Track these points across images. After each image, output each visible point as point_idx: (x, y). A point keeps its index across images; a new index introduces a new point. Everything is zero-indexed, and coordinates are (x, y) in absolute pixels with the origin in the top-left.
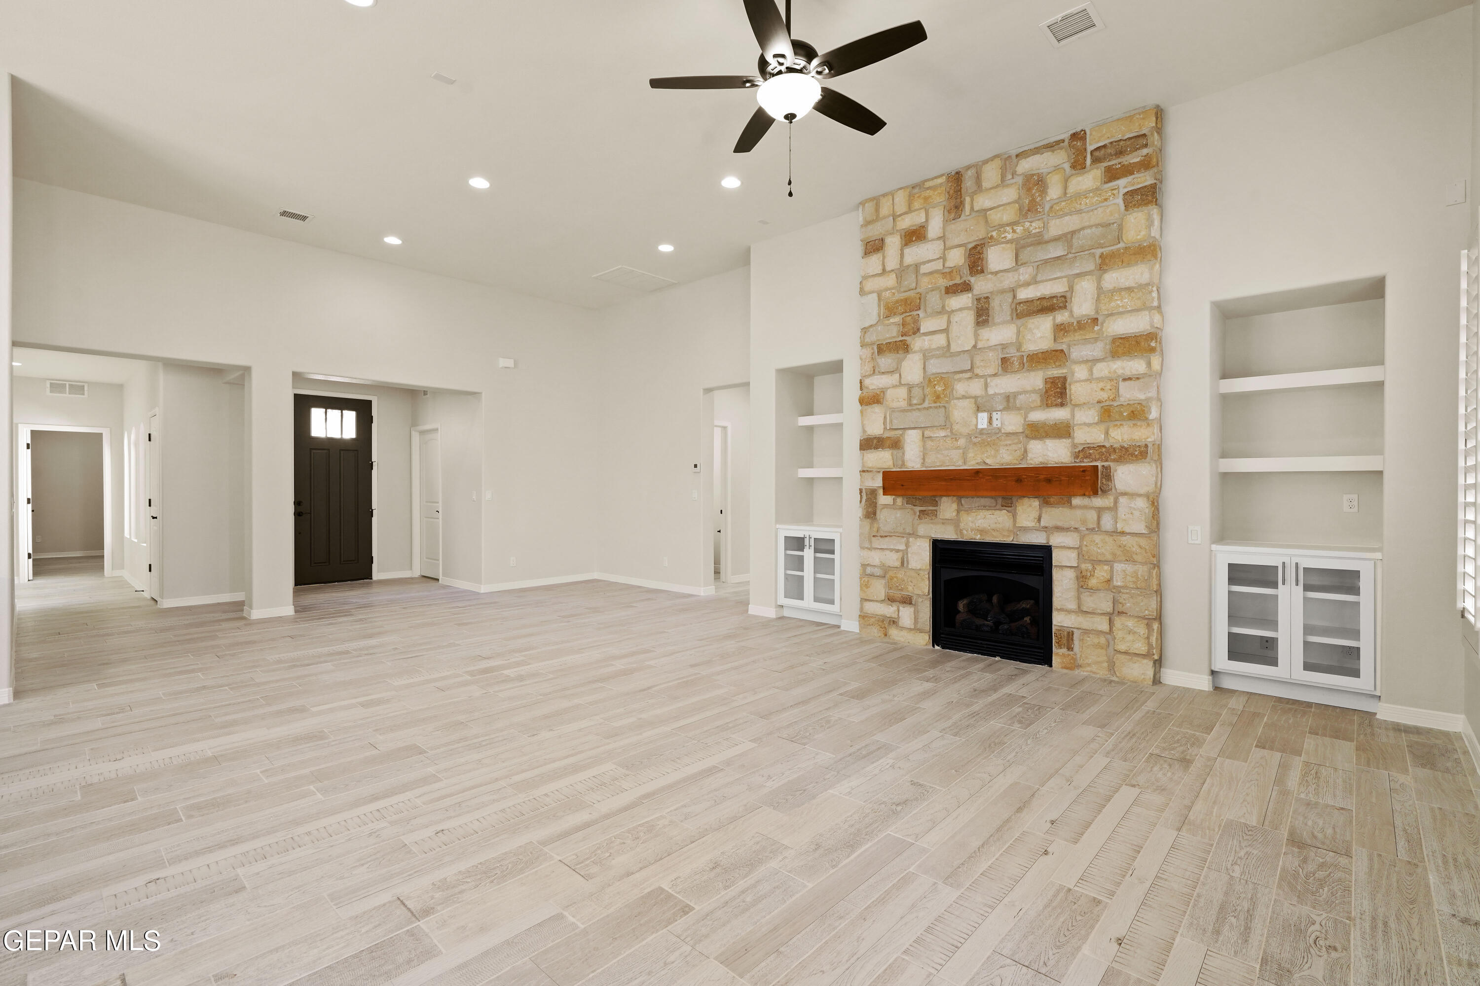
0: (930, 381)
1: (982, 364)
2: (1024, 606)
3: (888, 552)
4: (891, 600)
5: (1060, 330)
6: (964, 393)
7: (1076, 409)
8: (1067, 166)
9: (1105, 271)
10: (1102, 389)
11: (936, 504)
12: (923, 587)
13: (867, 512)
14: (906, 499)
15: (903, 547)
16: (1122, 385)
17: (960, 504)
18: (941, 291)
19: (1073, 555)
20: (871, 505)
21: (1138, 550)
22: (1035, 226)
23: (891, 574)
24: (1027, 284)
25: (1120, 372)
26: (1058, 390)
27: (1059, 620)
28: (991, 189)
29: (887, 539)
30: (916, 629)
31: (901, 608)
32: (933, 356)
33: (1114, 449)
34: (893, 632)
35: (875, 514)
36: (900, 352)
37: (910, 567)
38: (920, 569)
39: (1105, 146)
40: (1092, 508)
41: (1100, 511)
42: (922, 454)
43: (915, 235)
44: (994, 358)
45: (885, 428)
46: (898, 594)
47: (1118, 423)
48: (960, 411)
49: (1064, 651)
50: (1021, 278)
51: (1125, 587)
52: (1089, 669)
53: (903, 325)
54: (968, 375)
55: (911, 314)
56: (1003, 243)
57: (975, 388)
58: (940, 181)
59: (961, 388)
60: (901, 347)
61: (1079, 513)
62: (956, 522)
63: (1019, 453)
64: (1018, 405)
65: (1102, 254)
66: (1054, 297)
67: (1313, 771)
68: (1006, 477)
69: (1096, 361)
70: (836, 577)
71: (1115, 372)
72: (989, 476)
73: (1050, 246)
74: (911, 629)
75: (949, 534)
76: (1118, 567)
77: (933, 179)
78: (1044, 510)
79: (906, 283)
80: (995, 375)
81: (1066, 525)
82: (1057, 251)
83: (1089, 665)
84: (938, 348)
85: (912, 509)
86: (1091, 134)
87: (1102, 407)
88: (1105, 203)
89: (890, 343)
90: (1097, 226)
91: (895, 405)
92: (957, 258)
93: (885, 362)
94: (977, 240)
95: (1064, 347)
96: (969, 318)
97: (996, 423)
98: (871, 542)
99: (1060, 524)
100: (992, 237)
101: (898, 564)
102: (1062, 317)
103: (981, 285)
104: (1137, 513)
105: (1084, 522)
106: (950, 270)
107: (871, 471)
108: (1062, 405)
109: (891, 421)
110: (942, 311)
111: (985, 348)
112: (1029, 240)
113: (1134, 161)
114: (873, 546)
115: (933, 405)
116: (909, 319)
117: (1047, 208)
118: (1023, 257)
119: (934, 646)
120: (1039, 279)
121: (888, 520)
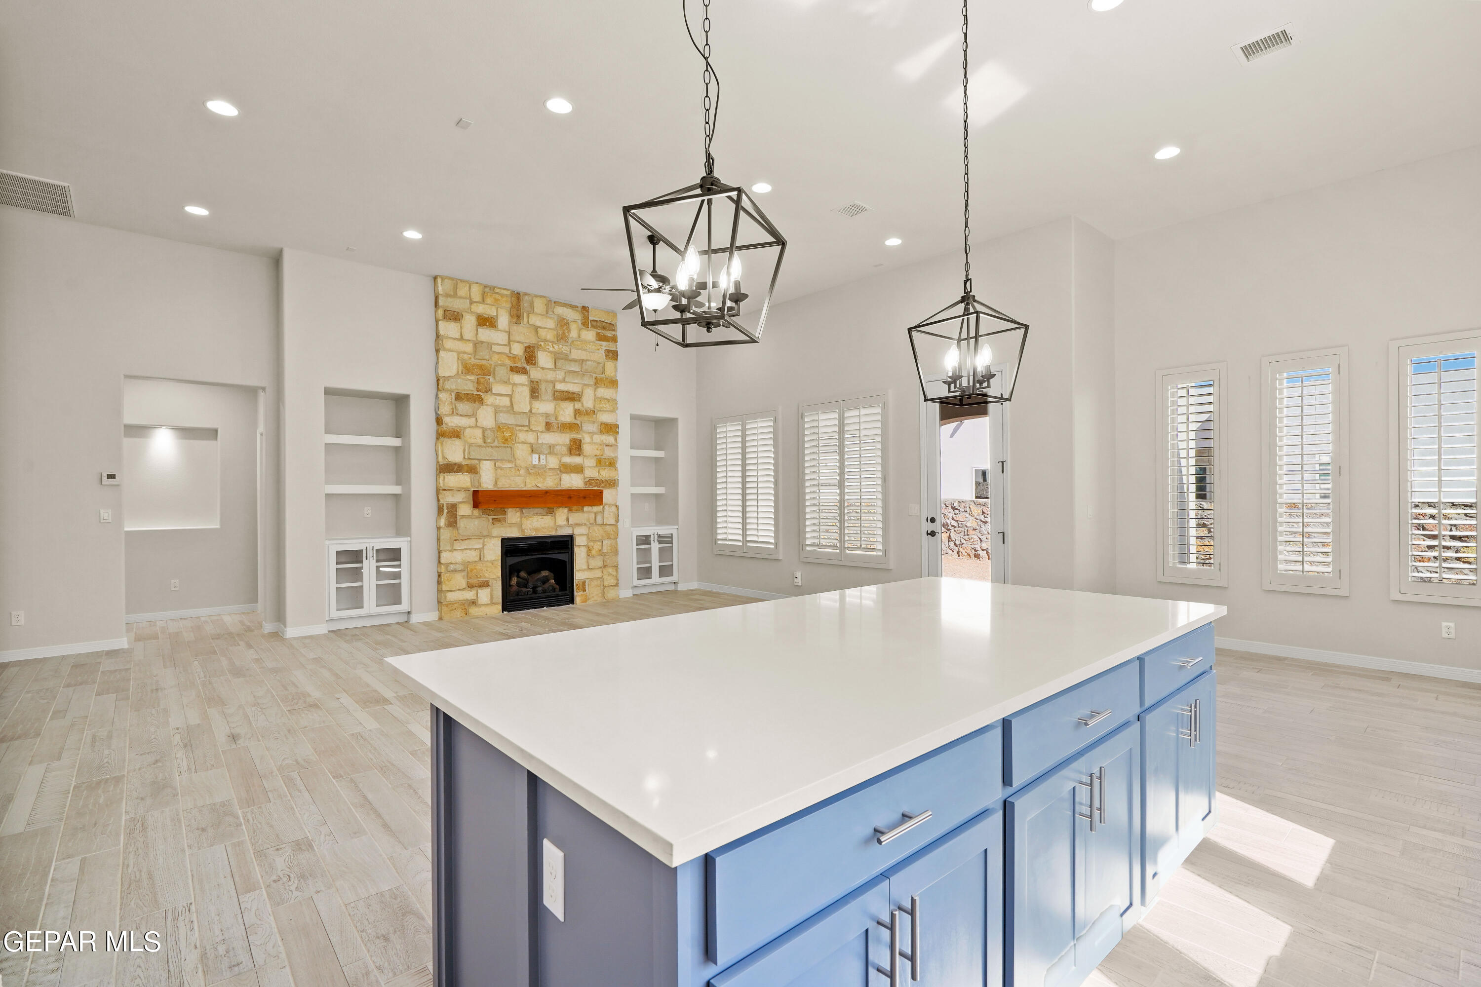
0: (499, 427)
1: (535, 423)
2: (544, 574)
3: (468, 551)
4: (470, 586)
5: (577, 412)
6: (523, 440)
7: (585, 458)
8: (580, 322)
9: (597, 387)
10: (597, 449)
11: (505, 513)
12: (495, 573)
13: (449, 521)
14: (481, 511)
15: (480, 546)
16: (606, 448)
17: (522, 512)
18: (507, 368)
19: (584, 538)
20: (452, 516)
21: (613, 533)
22: (565, 349)
23: (470, 567)
24: (561, 382)
25: (605, 441)
26: (577, 446)
27: (578, 576)
28: (540, 314)
29: (466, 542)
30: (492, 603)
31: (479, 591)
32: (501, 412)
33: (603, 481)
34: (473, 611)
35: (456, 522)
36: (476, 403)
37: (485, 559)
38: (494, 560)
39: (597, 321)
40: (592, 512)
41: (596, 513)
42: (494, 478)
43: (485, 321)
44: (542, 421)
45: (464, 458)
46: (474, 581)
47: (604, 468)
48: (521, 451)
49: (581, 593)
50: (557, 376)
51: (607, 552)
52: (593, 599)
53: (477, 383)
54: (526, 429)
55: (484, 377)
56: (547, 351)
57: (531, 438)
58: (506, 292)
59: (522, 436)
60: (477, 399)
61: (586, 515)
62: (520, 526)
63: (557, 481)
64: (555, 452)
65: (596, 377)
66: (575, 393)
69: (594, 433)
70: (404, 581)
71: (602, 441)
72: (554, 494)
73: (573, 364)
74: (488, 604)
75: (514, 533)
76: (605, 542)
77: (501, 289)
78: (569, 514)
79: (481, 353)
80: (542, 432)
81: (581, 523)
82: (575, 367)
83: (593, 597)
84: (505, 407)
85: (486, 518)
86: (591, 311)
87: (597, 459)
88: (598, 351)
89: (468, 394)
90: (594, 361)
91: (473, 441)
92: (518, 350)
93: (463, 407)
94: (530, 343)
95: (578, 422)
96: (526, 391)
97: (543, 462)
98: (452, 545)
99: (578, 522)
100: (541, 345)
101: (477, 559)
102: (578, 406)
103: (535, 373)
104: (611, 514)
105: (588, 520)
106: (514, 356)
107: (452, 490)
108: (579, 455)
109: (469, 453)
110: (506, 382)
111: (536, 413)
112: (561, 356)
113: (609, 335)
114: (454, 548)
115: (502, 445)
116: (482, 380)
117: (570, 341)
118: (559, 363)
119: (503, 612)
120: (566, 380)
121: (468, 527)
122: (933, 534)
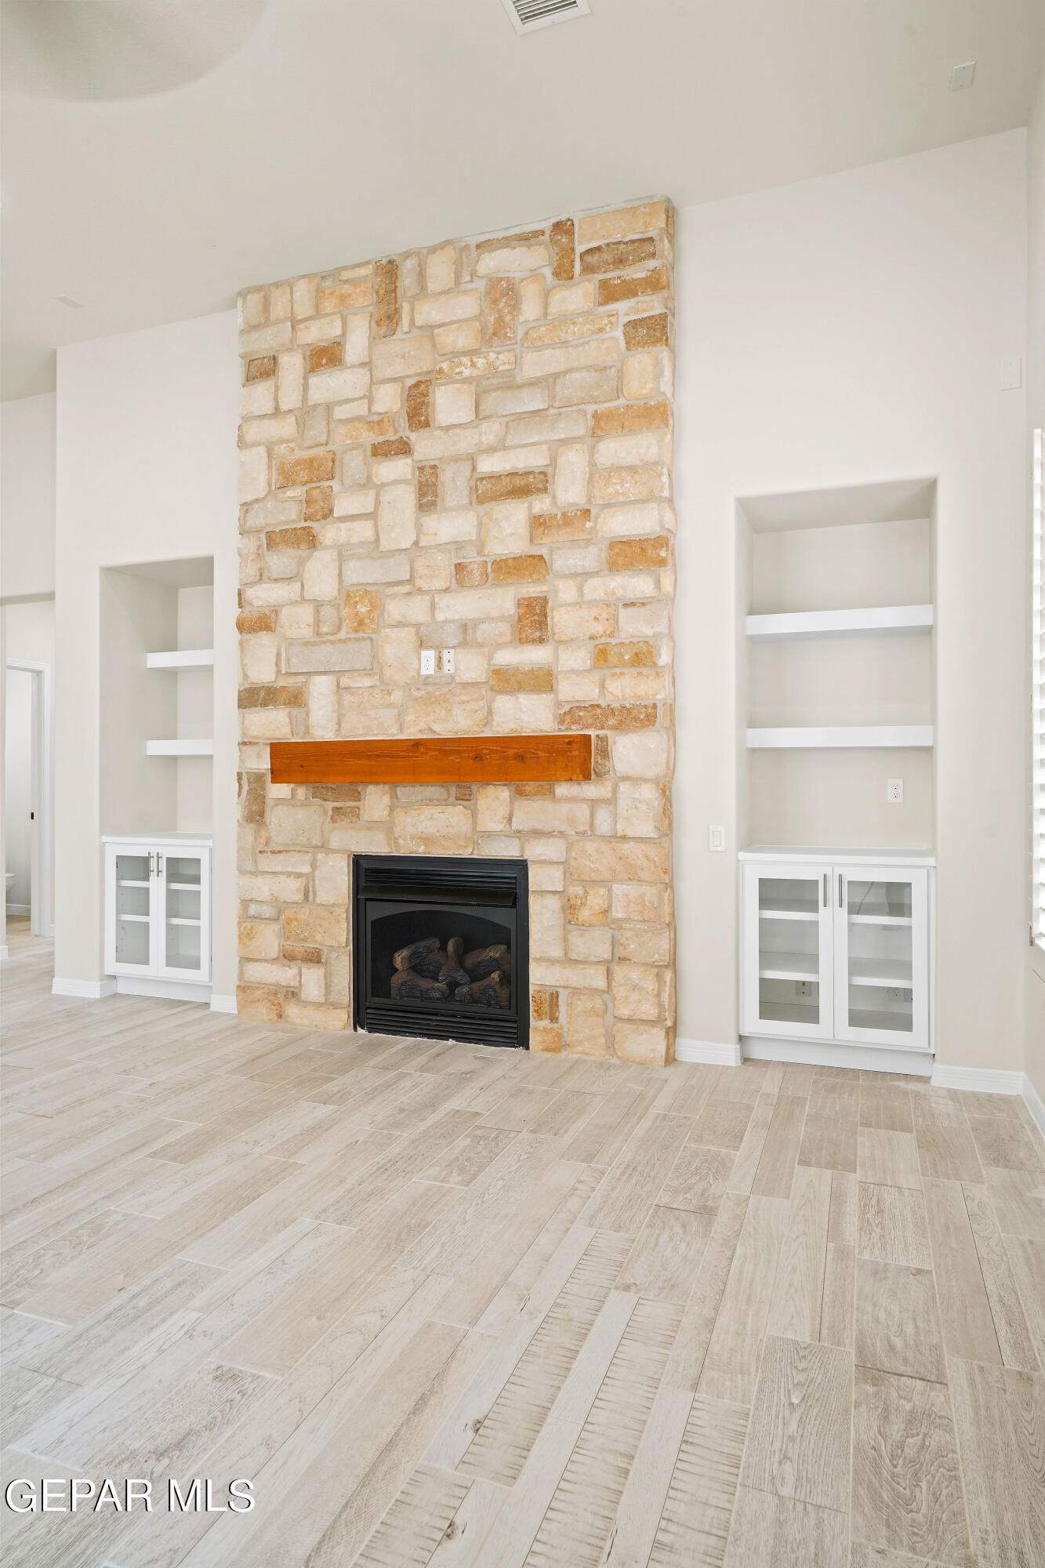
0: (348, 596)
1: (426, 571)
2: (492, 954)
3: (283, 878)
4: (288, 957)
5: (539, 524)
6: (399, 618)
7: (561, 647)
8: (547, 272)
9: (600, 438)
10: (596, 619)
11: (357, 796)
12: (337, 935)
13: (250, 812)
14: (311, 790)
15: (306, 869)
16: (624, 614)
17: (394, 796)
18: (365, 451)
19: (557, 873)
20: (254, 800)
21: (645, 863)
22: (503, 360)
23: (288, 913)
24: (492, 450)
25: (620, 593)
26: (536, 618)
27: (539, 976)
28: (441, 293)
29: (282, 856)
30: (328, 1004)
31: (304, 971)
32: (353, 556)
33: (612, 710)
34: (292, 1011)
35: (262, 814)
36: (303, 546)
37: (318, 901)
38: (334, 905)
39: (598, 249)
40: (583, 800)
41: (594, 804)
42: (336, 715)
43: (326, 357)
44: (444, 563)
45: (278, 672)
46: (299, 948)
47: (618, 670)
48: (395, 646)
49: (545, 1023)
50: (483, 439)
51: (628, 920)
52: (580, 1048)
53: (307, 502)
54: (406, 588)
55: (318, 484)
56: (457, 381)
57: (416, 610)
58: (364, 271)
59: (395, 609)
60: (304, 539)
61: (565, 808)
62: (388, 827)
63: (480, 716)
64: (479, 640)
65: (596, 411)
66: (530, 473)
67: (873, 1199)
68: (459, 752)
69: (588, 575)
70: (204, 923)
71: (613, 593)
72: (435, 750)
73: (525, 393)
74: (320, 1005)
75: (377, 845)
76: (619, 889)
77: (354, 267)
78: (517, 804)
79: (311, 433)
80: (446, 590)
81: (548, 828)
82: (534, 401)
83: (580, 1042)
84: (362, 543)
85: (320, 806)
86: (581, 227)
87: (596, 646)
88: (599, 336)
89: (286, 531)
90: (589, 368)
91: (293, 633)
92: (389, 400)
93: (280, 561)
94: (420, 374)
95: (544, 551)
96: (407, 497)
97: (448, 667)
98: (255, 862)
99: (539, 826)
100: (441, 370)
101: (299, 897)
102: (541, 505)
103: (426, 446)
104: (642, 807)
105: (572, 822)
106: (380, 417)
107: (256, 743)
108: (541, 641)
109: (288, 660)
110: (367, 484)
111: (430, 547)
112: (494, 381)
113: (636, 276)
114: (260, 869)
115: (353, 636)
116: (316, 493)
117: (520, 333)
118: (487, 406)
119: (355, 1029)
120: (508, 443)
121: (283, 825)
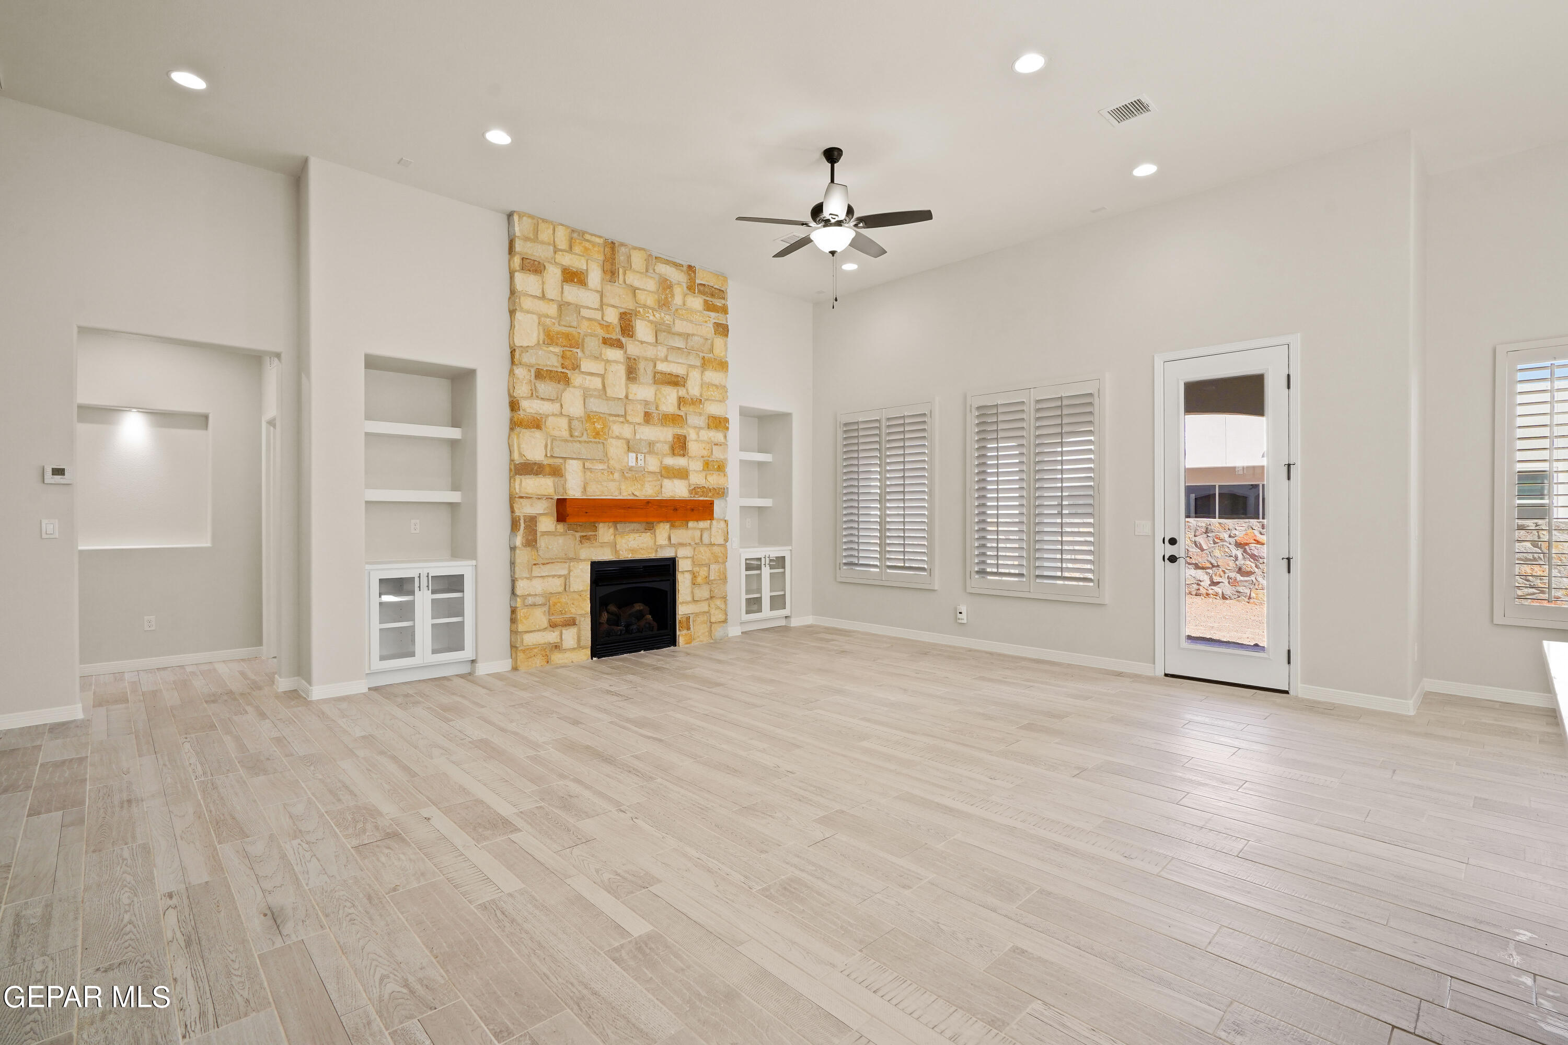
0: (589, 416)
1: (632, 413)
3: (550, 579)
4: (553, 625)
5: (681, 401)
6: (618, 434)
7: (690, 459)
8: (685, 286)
9: (705, 370)
10: (704, 449)
11: (595, 529)
12: (583, 607)
13: (527, 540)
14: (567, 526)
15: (565, 572)
16: (715, 448)
17: (616, 528)
18: (599, 339)
19: (689, 562)
20: (530, 532)
21: (722, 555)
22: (668, 319)
23: (553, 600)
24: (662, 360)
25: (713, 439)
26: (681, 444)
27: (682, 610)
28: (637, 272)
29: (548, 566)
30: (580, 647)
31: (564, 631)
32: (591, 396)
33: (710, 489)
34: (557, 658)
35: (535, 541)
36: (561, 383)
37: (572, 590)
38: (582, 591)
39: (704, 285)
40: (698, 529)
41: (702, 530)
42: (582, 483)
43: (573, 277)
44: (640, 409)
45: (546, 455)
46: (557, 618)
47: (711, 472)
48: (615, 449)
49: (685, 632)
50: (659, 353)
51: (715, 580)
52: (698, 639)
53: (563, 357)
54: (622, 419)
55: (571, 349)
56: (646, 320)
57: (627, 431)
58: (598, 240)
59: (616, 429)
60: (563, 379)
61: (690, 532)
62: (614, 545)
63: (657, 488)
64: (656, 451)
65: (704, 357)
66: (678, 376)
68: (667, 507)
69: (701, 428)
70: (468, 619)
71: (710, 438)
73: (677, 338)
74: (574, 649)
75: (606, 555)
76: (712, 567)
77: (592, 235)
78: (672, 531)
79: (567, 318)
80: (640, 424)
81: (685, 542)
82: (679, 343)
83: (699, 637)
84: (595, 390)
85: (572, 535)
86: (698, 272)
87: (704, 461)
88: (705, 324)
89: (551, 371)
90: (701, 336)
91: (556, 433)
92: (612, 317)
93: (545, 388)
94: (627, 309)
95: (682, 414)
96: (621, 370)
97: (641, 463)
98: (530, 571)
99: (681, 541)
100: (639, 312)
101: (561, 589)
102: (682, 392)
103: (633, 348)
104: (720, 531)
105: (693, 539)
106: (607, 324)
108: (684, 456)
109: (552, 449)
110: (597, 358)
111: (633, 400)
112: (663, 327)
113: (718, 304)
114: (534, 574)
115: (593, 440)
116: (568, 354)
117: (673, 309)
118: (662, 337)
119: (592, 659)
120: (669, 359)
121: (550, 547)
122: (1173, 559)
